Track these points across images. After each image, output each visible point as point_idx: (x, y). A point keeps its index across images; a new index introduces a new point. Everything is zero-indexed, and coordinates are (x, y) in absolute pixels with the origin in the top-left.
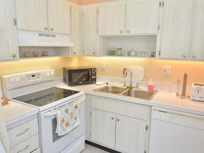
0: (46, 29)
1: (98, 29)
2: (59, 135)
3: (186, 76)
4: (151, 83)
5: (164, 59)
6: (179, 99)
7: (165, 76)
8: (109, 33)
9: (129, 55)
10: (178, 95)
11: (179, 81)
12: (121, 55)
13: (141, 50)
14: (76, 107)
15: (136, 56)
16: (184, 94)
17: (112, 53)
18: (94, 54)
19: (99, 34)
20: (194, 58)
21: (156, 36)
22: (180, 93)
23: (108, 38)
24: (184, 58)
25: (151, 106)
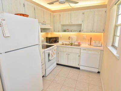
0: (44, 22)
1: (60, 22)
2: (50, 59)
3: (91, 38)
4: (79, 41)
5: (84, 32)
6: (89, 46)
7: (84, 39)
8: (64, 23)
9: (71, 31)
10: (88, 45)
11: (89, 40)
12: (68, 32)
13: (76, 30)
14: (55, 50)
15: (74, 32)
16: (90, 44)
17: (65, 31)
18: (59, 31)
19: (61, 24)
20: (94, 32)
21: (81, 25)
22: (89, 44)
23: (63, 25)
24: (91, 32)
25: (80, 48)
